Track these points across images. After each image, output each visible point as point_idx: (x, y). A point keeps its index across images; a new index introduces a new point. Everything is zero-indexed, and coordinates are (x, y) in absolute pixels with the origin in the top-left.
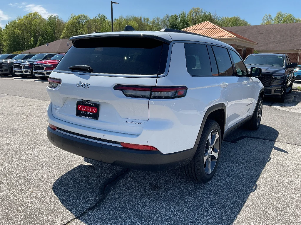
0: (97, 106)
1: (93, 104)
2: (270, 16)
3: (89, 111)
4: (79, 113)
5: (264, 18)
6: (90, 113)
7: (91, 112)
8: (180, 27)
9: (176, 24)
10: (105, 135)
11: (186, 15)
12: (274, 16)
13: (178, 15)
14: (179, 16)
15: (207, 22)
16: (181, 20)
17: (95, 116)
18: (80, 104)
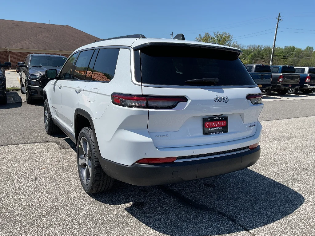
0: (226, 119)
1: (222, 117)
7: (220, 126)
17: (225, 129)
18: (208, 121)
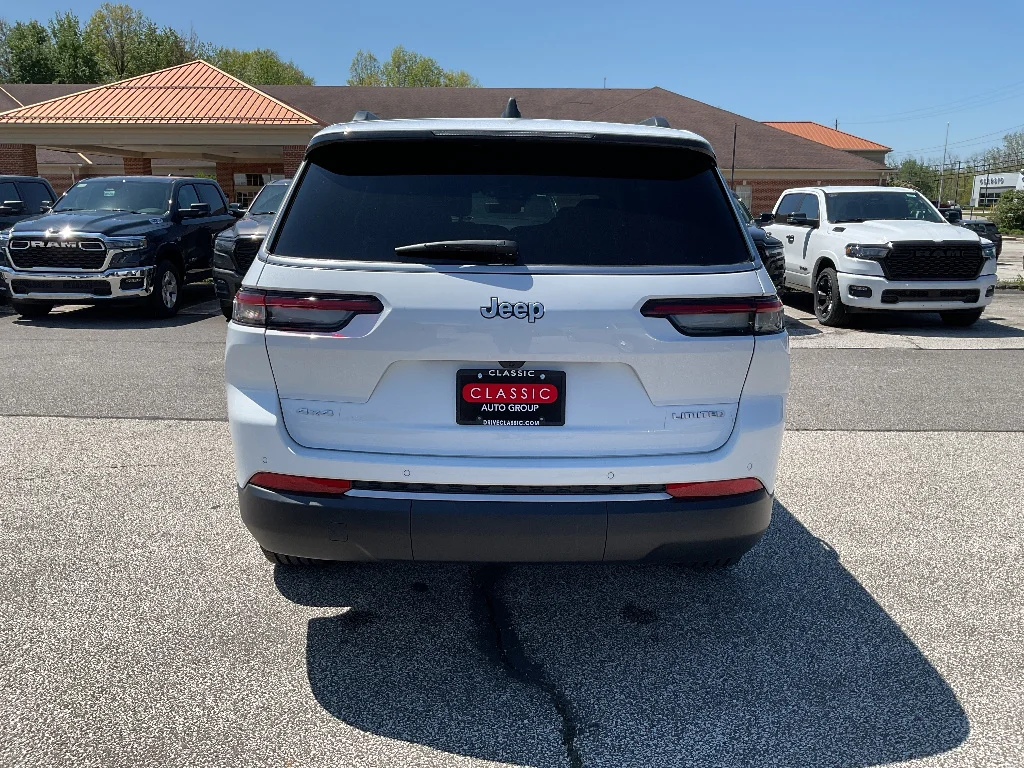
0: (556, 380)
1: (538, 373)
2: (371, 57)
3: (519, 401)
4: (469, 413)
5: (354, 64)
6: (524, 408)
7: (529, 402)
8: (63, 72)
9: (42, 59)
10: (614, 470)
11: (82, 28)
12: (384, 58)
13: (44, 24)
14: (49, 31)
15: (201, 65)
16: (63, 47)
17: (552, 414)
18: (476, 381)
